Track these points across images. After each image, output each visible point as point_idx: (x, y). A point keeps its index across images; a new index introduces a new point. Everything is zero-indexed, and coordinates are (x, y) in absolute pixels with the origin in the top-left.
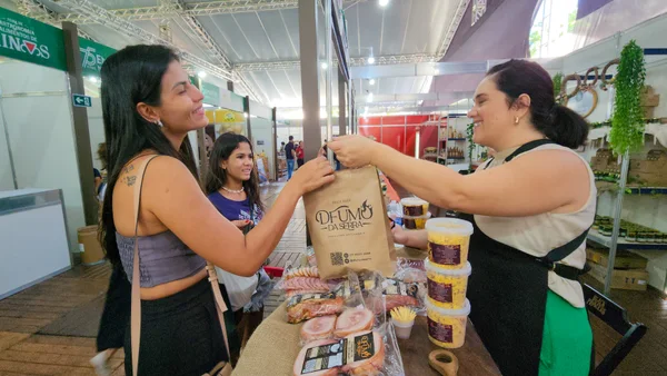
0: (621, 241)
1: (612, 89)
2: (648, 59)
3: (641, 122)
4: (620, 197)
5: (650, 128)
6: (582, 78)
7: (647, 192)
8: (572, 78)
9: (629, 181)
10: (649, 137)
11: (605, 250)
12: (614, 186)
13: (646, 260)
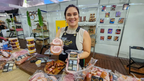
0: (44, 39)
1: (38, 16)
2: (41, 12)
3: (42, 21)
4: (43, 32)
5: (44, 22)
6: (32, 13)
7: (45, 31)
8: (30, 12)
9: (43, 30)
10: (44, 23)
11: (42, 41)
12: (41, 31)
13: (47, 40)
